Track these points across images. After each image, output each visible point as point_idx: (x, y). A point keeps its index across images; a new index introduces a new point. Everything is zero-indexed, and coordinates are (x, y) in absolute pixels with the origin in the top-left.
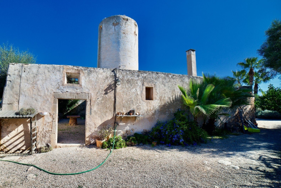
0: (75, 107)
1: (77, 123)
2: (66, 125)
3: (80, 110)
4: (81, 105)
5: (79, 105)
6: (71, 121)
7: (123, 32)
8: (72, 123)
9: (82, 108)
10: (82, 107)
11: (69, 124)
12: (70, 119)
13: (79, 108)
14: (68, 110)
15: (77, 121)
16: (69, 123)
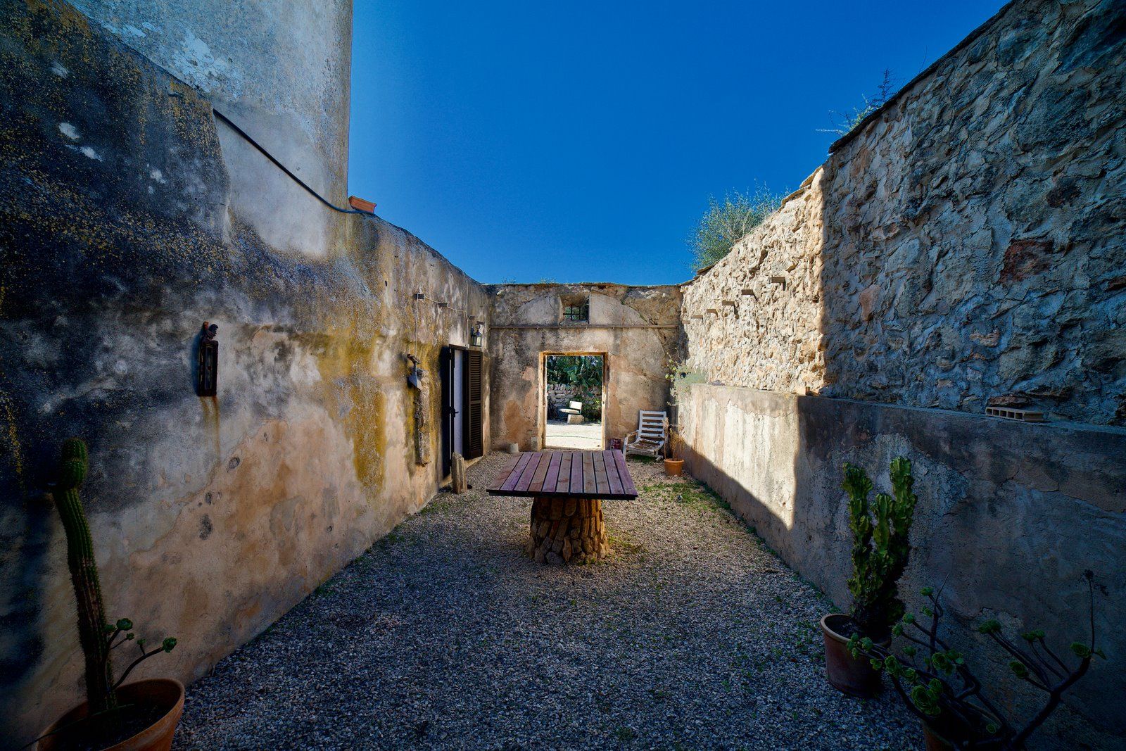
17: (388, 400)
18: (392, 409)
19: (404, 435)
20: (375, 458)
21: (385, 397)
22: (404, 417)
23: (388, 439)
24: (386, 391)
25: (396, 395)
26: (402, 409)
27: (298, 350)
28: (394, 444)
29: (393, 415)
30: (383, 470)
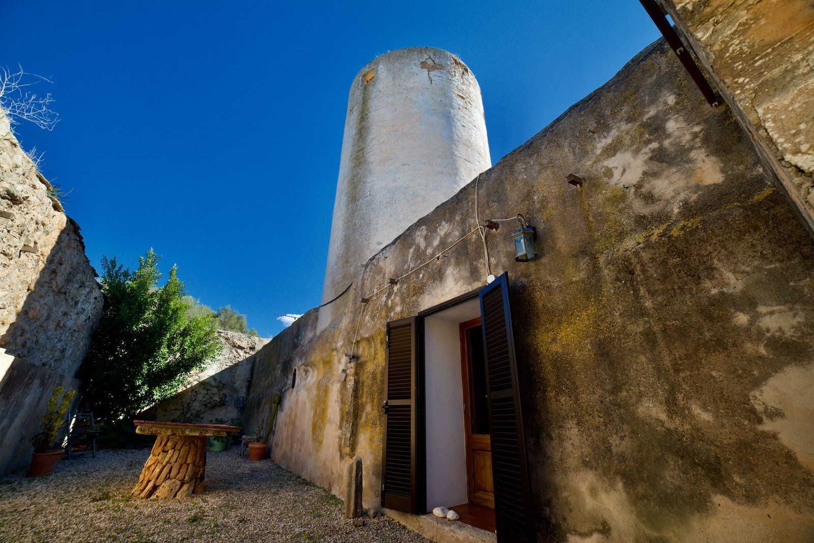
0: (181, 389)
1: (202, 478)
2: (106, 497)
3: (206, 405)
4: (213, 383)
5: (203, 384)
6: (156, 463)
7: (457, 92)
8: (167, 478)
9: (217, 398)
10: (215, 390)
11: (136, 489)
12: (156, 448)
13: (200, 397)
14: (140, 400)
15: (205, 464)
16: (144, 475)
17: (332, 390)
18: (334, 396)
19: (339, 419)
20: (320, 426)
21: (331, 388)
22: (340, 404)
23: (328, 417)
24: (332, 384)
25: (336, 386)
26: (339, 397)
27: (311, 370)
28: (331, 422)
29: (334, 401)
30: (323, 438)
